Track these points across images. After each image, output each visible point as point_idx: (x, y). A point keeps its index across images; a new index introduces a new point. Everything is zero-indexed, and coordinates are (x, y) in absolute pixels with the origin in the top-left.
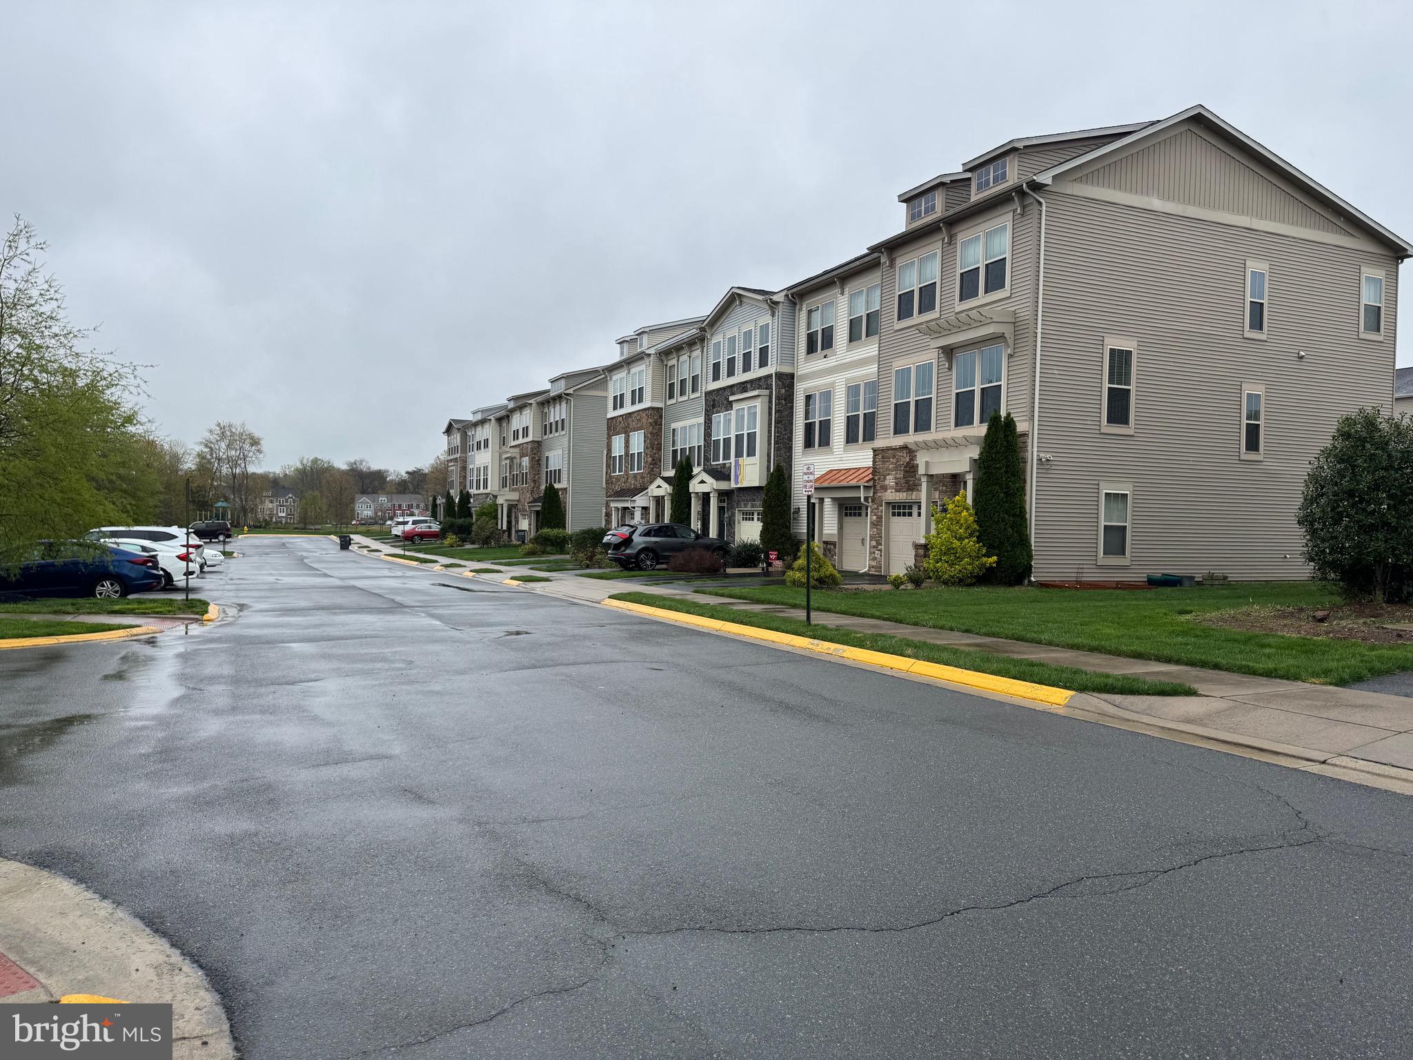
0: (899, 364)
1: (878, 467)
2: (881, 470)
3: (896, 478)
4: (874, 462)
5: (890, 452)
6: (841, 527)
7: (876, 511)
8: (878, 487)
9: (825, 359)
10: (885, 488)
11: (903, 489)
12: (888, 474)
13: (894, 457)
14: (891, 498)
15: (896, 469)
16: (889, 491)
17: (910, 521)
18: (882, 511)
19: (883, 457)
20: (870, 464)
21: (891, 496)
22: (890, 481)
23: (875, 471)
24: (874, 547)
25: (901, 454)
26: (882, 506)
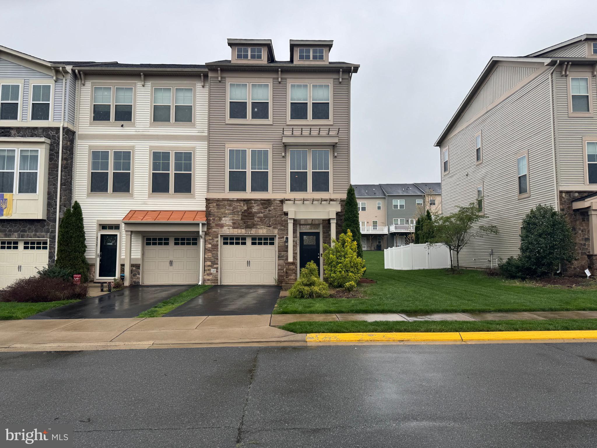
0: (230, 146)
1: (212, 211)
2: (216, 214)
3: (233, 220)
4: (207, 207)
5: (226, 202)
6: (143, 254)
7: (211, 241)
8: (213, 225)
9: (122, 128)
10: (222, 226)
11: (240, 227)
12: (224, 217)
13: (230, 206)
14: (229, 233)
15: (233, 213)
16: (225, 228)
17: (244, 248)
18: (217, 241)
19: (217, 205)
20: (204, 209)
21: (228, 231)
22: (227, 221)
23: (208, 213)
24: (209, 266)
25: (238, 204)
26: (218, 237)
